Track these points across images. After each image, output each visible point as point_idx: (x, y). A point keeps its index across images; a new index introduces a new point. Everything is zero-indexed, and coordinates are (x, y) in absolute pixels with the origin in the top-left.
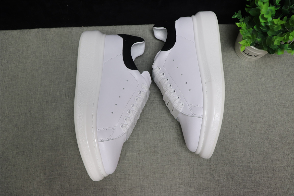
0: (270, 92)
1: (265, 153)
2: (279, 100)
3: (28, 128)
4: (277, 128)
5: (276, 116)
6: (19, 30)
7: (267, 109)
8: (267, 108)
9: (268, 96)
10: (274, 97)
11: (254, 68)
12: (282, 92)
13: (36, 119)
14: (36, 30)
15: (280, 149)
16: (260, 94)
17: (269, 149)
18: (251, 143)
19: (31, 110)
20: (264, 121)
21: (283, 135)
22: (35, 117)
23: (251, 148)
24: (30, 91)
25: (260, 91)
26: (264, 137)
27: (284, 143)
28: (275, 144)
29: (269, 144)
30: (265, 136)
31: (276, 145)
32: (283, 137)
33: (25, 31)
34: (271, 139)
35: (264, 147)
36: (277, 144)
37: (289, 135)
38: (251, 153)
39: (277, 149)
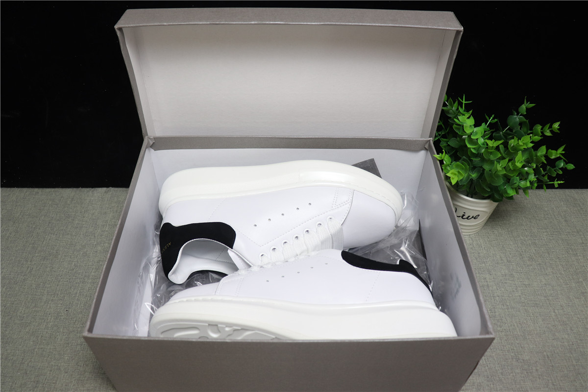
0: (506, 283)
1: (518, 386)
2: (524, 296)
3: (58, 338)
4: (531, 341)
5: (525, 321)
6: (75, 189)
7: (506, 310)
8: (505, 307)
9: (503, 289)
10: (513, 291)
11: (472, 248)
12: (527, 283)
13: (76, 323)
14: (105, 189)
15: (545, 377)
16: (488, 286)
17: (524, 377)
18: (487, 368)
19: (69, 308)
20: (505, 330)
21: (545, 353)
22: (76, 320)
23: (490, 376)
24: (74, 277)
25: (487, 281)
26: (510, 357)
27: (551, 368)
28: (534, 368)
29: (523, 369)
30: (512, 354)
31: (537, 370)
32: (547, 357)
33: (85, 190)
34: (523, 360)
35: (514, 374)
36: (538, 368)
37: (556, 352)
38: (492, 385)
39: (539, 378)
